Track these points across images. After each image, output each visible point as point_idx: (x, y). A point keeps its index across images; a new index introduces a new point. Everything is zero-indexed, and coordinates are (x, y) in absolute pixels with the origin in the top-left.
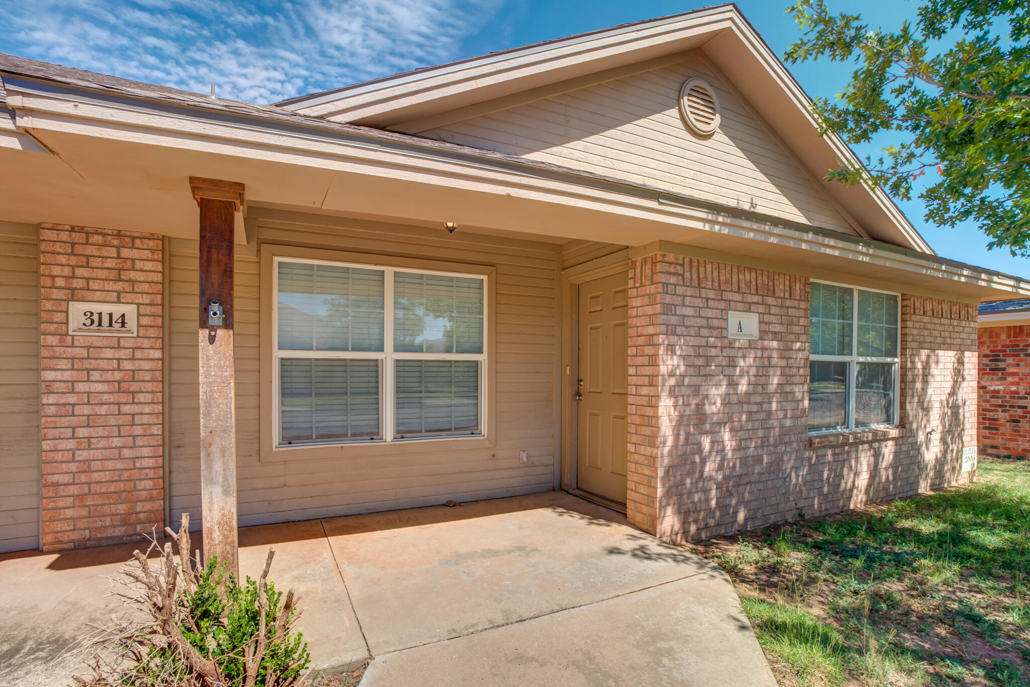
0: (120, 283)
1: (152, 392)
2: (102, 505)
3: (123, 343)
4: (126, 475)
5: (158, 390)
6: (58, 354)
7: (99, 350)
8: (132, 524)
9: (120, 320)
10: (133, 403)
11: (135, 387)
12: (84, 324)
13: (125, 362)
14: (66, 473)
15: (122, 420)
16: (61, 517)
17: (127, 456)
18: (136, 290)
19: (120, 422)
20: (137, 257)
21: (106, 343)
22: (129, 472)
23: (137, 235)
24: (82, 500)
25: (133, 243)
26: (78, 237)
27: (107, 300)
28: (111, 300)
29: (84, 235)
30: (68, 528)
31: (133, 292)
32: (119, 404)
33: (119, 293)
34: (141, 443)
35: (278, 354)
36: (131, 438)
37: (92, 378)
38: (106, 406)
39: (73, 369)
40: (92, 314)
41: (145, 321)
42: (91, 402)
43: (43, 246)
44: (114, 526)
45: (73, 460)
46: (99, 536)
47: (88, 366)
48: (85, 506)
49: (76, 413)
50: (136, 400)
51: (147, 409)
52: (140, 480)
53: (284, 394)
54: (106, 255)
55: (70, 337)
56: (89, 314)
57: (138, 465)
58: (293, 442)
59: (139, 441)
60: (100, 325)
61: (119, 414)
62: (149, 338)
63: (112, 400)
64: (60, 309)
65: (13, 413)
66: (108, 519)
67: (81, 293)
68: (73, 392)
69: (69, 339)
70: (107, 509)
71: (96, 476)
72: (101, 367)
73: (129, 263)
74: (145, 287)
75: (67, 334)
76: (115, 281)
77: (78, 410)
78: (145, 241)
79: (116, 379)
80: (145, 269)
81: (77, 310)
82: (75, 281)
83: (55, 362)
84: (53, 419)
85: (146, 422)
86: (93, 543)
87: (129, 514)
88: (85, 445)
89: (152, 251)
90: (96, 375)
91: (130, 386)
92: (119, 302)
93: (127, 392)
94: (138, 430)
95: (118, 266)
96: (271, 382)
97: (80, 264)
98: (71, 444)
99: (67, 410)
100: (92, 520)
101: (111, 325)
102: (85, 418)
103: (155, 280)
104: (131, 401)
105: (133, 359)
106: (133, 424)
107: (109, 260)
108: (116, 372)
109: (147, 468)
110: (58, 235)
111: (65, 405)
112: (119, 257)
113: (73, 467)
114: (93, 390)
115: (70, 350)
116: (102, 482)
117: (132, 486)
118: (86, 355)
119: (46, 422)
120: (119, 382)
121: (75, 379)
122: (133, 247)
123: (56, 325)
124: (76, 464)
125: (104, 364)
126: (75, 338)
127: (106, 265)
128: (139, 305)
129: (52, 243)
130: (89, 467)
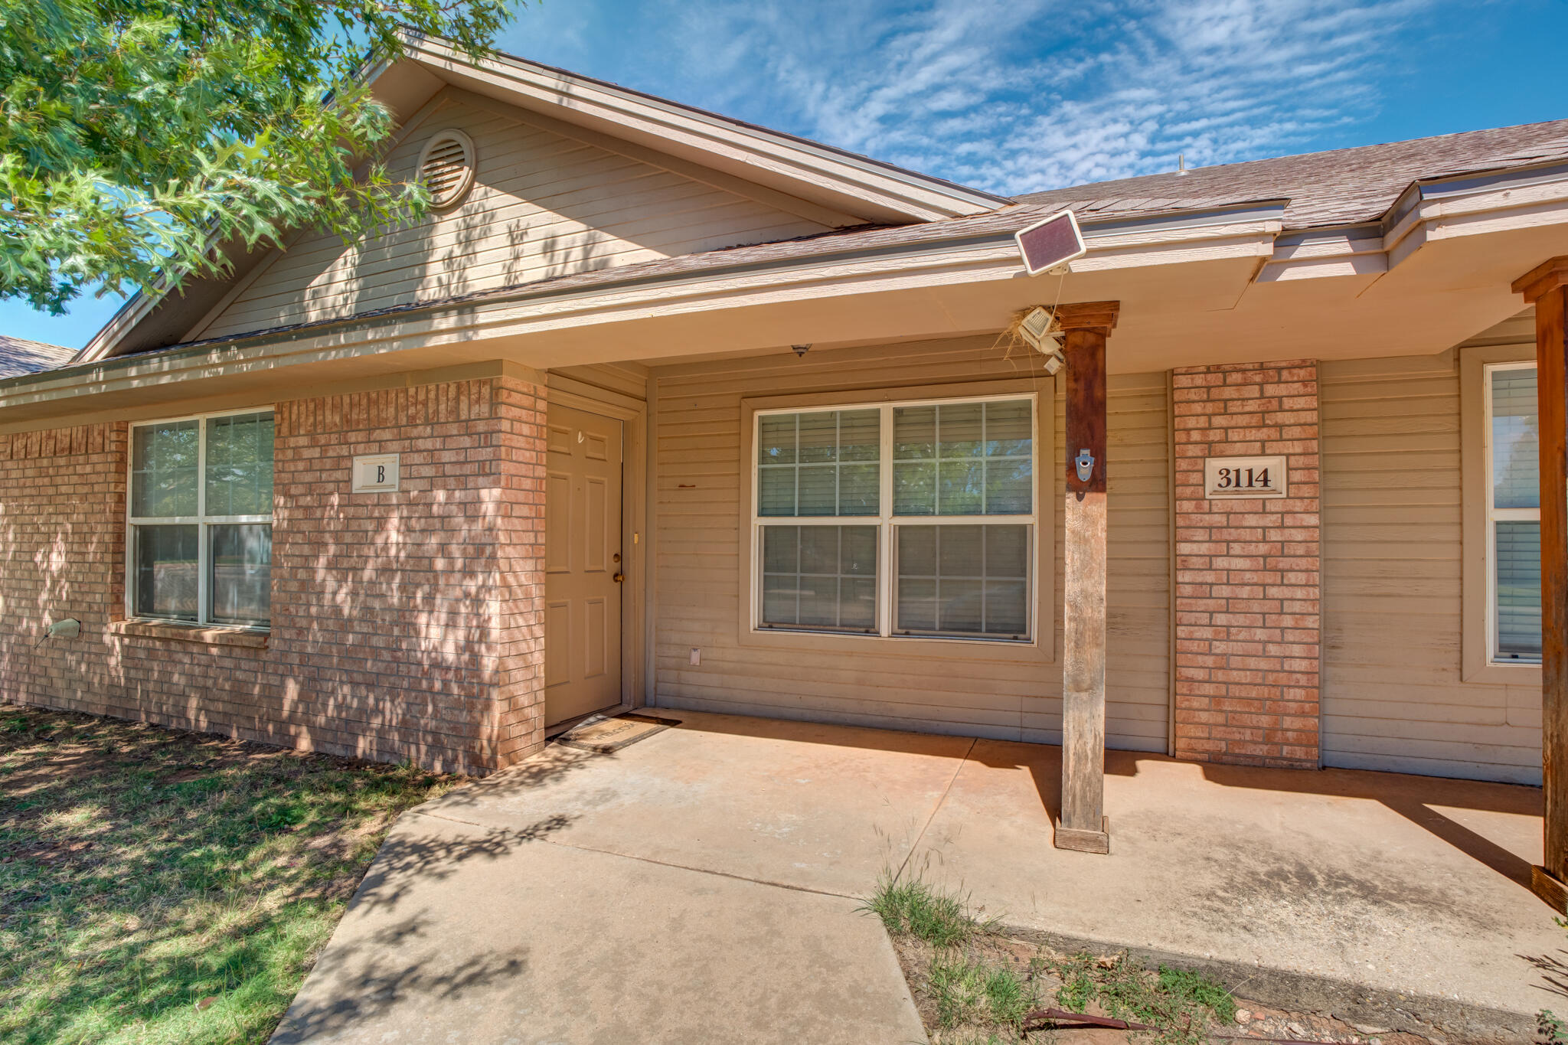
0: (1265, 430)
1: (1307, 571)
2: (1240, 713)
3: (1269, 507)
4: (1271, 678)
5: (1314, 568)
6: (1194, 523)
7: (1240, 516)
8: (1276, 744)
9: (1262, 478)
10: (1282, 584)
11: (1284, 563)
12: (1220, 485)
13: (1272, 531)
14: (1201, 667)
15: (1268, 606)
16: (1196, 720)
17: (1273, 654)
18: (1285, 436)
19: (1266, 609)
20: (1284, 394)
21: (1248, 507)
22: (1275, 675)
23: (1284, 364)
24: (1218, 703)
25: (1280, 376)
26: (1214, 379)
27: (1249, 452)
28: (1255, 452)
29: (1220, 375)
30: (1202, 735)
31: (1281, 440)
32: (1264, 585)
33: (1263, 442)
34: (1291, 639)
35: (1494, 515)
36: (1278, 631)
37: (1232, 552)
38: (1248, 588)
39: (1210, 541)
40: (1228, 472)
41: (1297, 476)
42: (1231, 582)
43: (1177, 396)
44: (1255, 743)
45: (1210, 653)
46: (1237, 751)
47: (1228, 538)
48: (1222, 711)
49: (1214, 595)
50: (1285, 582)
51: (1299, 593)
52: (1289, 687)
53: (1501, 579)
54: (1246, 396)
55: (1207, 502)
56: (1224, 472)
57: (1286, 668)
58: (1519, 655)
59: (1290, 636)
60: (1238, 485)
61: (1264, 598)
62: (1302, 498)
63: (1255, 580)
64: (1196, 468)
65: (1141, 591)
66: (1248, 732)
67: (1218, 447)
68: (1210, 569)
69: (1206, 504)
70: (1247, 719)
71: (1235, 676)
72: (1242, 538)
73: (1275, 403)
74: (1296, 432)
75: (1204, 499)
76: (1259, 427)
77: (1217, 591)
78: (1295, 371)
79: (1260, 553)
80: (1295, 408)
81: (1214, 465)
82: (1211, 433)
83: (1191, 532)
84: (1189, 601)
85: (1298, 611)
86: (1229, 759)
87: (1273, 730)
88: (1223, 635)
89: (1305, 383)
90: (1236, 548)
91: (1278, 562)
92: (1263, 454)
93: (1275, 570)
94: (1288, 621)
95: (1262, 408)
96: (1484, 559)
97: (1217, 411)
98: (1208, 633)
99: (1204, 590)
100: (1229, 730)
101: (1250, 484)
102: (1224, 602)
103: (1309, 420)
104: (1279, 581)
105: (1282, 527)
106: (1282, 613)
107: (1250, 402)
108: (1261, 545)
109: (1298, 672)
110: (1192, 379)
111: (1201, 584)
112: (1262, 397)
113: (1210, 661)
114: (1233, 567)
115: (1207, 517)
116: (1242, 684)
117: (1278, 694)
118: (1225, 524)
119: (1182, 604)
120: (1265, 557)
121: (1213, 553)
122: (1279, 382)
123: (1192, 488)
124: (1212, 658)
125: (1246, 534)
126: (1213, 502)
127: (1247, 409)
128: (1288, 456)
129: (1186, 391)
130: (1228, 663)
